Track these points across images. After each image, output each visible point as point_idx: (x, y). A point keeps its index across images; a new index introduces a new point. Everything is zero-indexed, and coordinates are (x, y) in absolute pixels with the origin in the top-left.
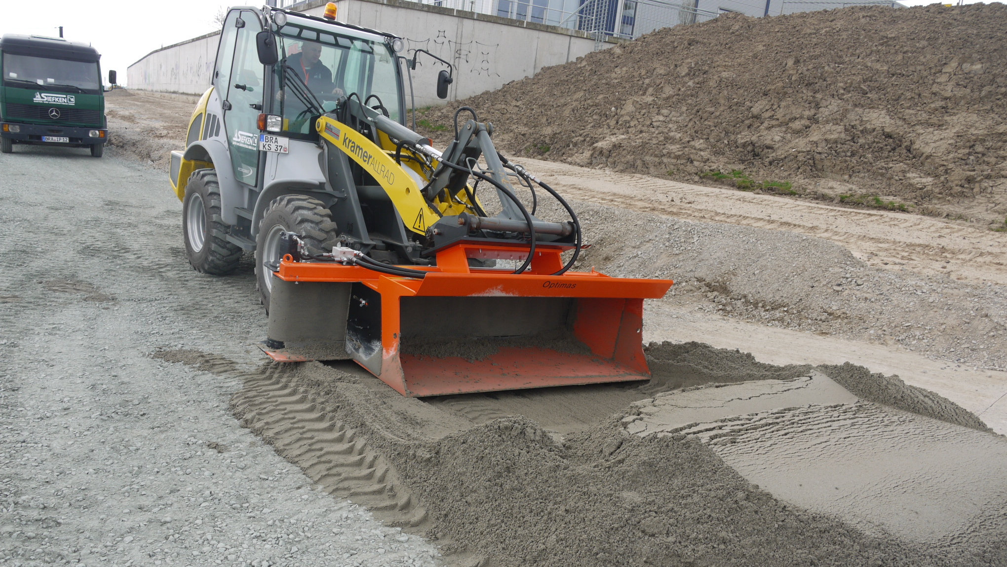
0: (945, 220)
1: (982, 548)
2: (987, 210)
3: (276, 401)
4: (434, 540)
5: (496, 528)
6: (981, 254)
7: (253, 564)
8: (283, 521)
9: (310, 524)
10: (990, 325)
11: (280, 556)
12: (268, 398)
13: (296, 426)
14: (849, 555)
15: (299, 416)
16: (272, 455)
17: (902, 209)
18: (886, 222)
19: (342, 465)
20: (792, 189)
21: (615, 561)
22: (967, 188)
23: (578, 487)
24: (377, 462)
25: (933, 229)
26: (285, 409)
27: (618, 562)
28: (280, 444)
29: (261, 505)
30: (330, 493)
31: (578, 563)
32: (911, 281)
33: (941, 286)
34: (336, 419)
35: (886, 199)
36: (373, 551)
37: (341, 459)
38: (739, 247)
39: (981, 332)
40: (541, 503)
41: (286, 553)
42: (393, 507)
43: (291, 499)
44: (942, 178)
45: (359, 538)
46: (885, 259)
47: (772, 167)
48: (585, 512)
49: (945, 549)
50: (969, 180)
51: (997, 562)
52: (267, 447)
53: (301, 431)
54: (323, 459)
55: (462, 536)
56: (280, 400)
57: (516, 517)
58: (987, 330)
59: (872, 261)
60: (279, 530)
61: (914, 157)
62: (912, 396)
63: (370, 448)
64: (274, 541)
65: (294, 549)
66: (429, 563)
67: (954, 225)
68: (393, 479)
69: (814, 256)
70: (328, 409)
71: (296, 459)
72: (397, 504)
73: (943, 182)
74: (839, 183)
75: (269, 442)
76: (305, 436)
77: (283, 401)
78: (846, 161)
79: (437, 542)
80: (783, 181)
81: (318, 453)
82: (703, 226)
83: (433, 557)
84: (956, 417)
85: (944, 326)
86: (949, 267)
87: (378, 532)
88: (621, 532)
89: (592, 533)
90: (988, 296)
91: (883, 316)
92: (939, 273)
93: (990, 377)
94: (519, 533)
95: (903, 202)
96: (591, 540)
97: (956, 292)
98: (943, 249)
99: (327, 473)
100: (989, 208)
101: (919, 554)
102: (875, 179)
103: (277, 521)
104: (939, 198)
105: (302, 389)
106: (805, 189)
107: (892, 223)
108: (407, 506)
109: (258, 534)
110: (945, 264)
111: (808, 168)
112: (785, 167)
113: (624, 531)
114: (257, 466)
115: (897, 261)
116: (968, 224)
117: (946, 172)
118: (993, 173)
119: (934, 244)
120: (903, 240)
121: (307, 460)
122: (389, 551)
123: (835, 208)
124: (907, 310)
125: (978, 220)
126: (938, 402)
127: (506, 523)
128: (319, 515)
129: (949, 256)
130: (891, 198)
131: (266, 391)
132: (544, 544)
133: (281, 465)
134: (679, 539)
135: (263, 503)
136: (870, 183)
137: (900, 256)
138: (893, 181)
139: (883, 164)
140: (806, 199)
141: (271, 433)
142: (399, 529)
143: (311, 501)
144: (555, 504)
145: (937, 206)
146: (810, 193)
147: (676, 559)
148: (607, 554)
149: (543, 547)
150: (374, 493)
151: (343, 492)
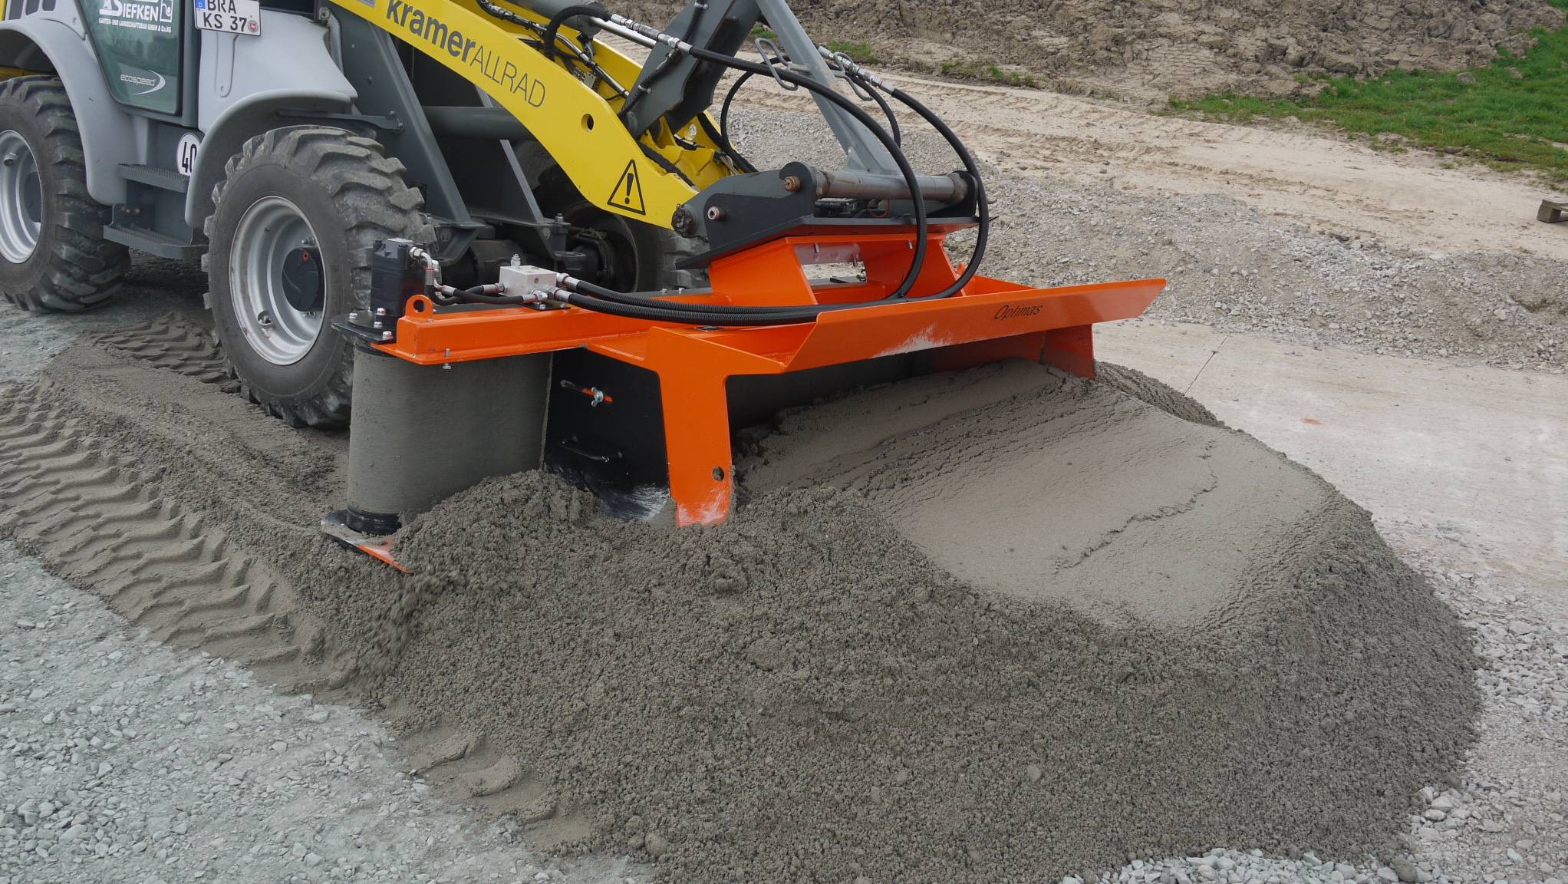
0: (1090, 99)
1: (1262, 623)
2: (1143, 85)
3: (38, 467)
4: (377, 711)
5: (492, 678)
6: (1148, 151)
7: (21, 811)
8: (74, 710)
9: (131, 711)
10: (1175, 257)
11: (76, 786)
12: (20, 463)
13: (82, 513)
14: (1083, 662)
15: (86, 494)
16: (38, 576)
17: (1030, 85)
18: (1011, 104)
19: (184, 583)
20: (872, 54)
21: (712, 717)
22: (1114, 52)
23: (633, 590)
24: (251, 572)
25: (1076, 113)
26: (57, 482)
27: (716, 718)
28: (52, 553)
29: (26, 683)
30: (165, 642)
31: (648, 728)
32: (1064, 195)
33: (1104, 200)
34: (161, 494)
35: (1008, 69)
36: (263, 749)
37: (180, 572)
38: (810, 149)
39: (1165, 267)
40: (568, 624)
41: (87, 778)
42: (291, 656)
43: (86, 662)
44: (1081, 38)
45: (233, 726)
46: (1022, 161)
47: (841, 21)
48: (649, 634)
49: (1215, 632)
50: (1118, 41)
51: (1286, 643)
52: (26, 562)
53: (94, 523)
54: (144, 575)
55: (431, 699)
56: (45, 464)
57: (527, 655)
58: (1172, 264)
59: (1003, 166)
60: (68, 731)
61: (1040, 7)
62: (1109, 378)
63: (235, 546)
64: (60, 757)
65: (105, 767)
66: (374, 758)
67: (1103, 106)
68: (285, 600)
69: (922, 160)
70: (144, 475)
71: (89, 581)
72: (298, 650)
73: (1082, 44)
74: (938, 45)
75: (31, 550)
76: (102, 532)
77: (51, 465)
78: (946, 12)
79: (382, 714)
80: (857, 43)
81: (134, 564)
82: (752, 116)
83: (380, 746)
84: (1173, 407)
85: (1114, 261)
86: (1111, 171)
87: (268, 708)
88: (716, 665)
89: (666, 672)
90: (1169, 214)
91: (1028, 249)
92: (1097, 180)
93: (1184, 333)
94: (535, 683)
95: (1030, 73)
96: (667, 685)
97: (1125, 208)
98: (1097, 144)
99: (153, 602)
100: (1146, 81)
101: (1182, 646)
102: (989, 39)
103: (63, 714)
104: (1079, 68)
105: (87, 441)
106: (890, 55)
107: (1020, 105)
108: (319, 650)
109: (26, 746)
110: (1104, 167)
111: (893, 23)
112: (859, 21)
113: (721, 663)
114: (10, 603)
115: (1039, 163)
116: (1121, 105)
117: (1085, 29)
118: (1148, 31)
119: (1083, 137)
120: (1040, 130)
121: (112, 581)
122: (294, 746)
123: (937, 84)
124: (1062, 238)
125: (1133, 99)
126: (1145, 386)
127: (509, 668)
128: (147, 689)
129: (1105, 154)
130: (1013, 68)
131: (13, 448)
132: (583, 699)
133: (60, 596)
134: (815, 672)
135: (28, 678)
136: (982, 46)
137: (1041, 157)
138: (1014, 42)
139: (998, 16)
140: (894, 69)
141: (31, 533)
142: (308, 697)
143: (128, 663)
144: (594, 623)
145: (1078, 79)
146: (898, 61)
147: (813, 708)
148: (698, 708)
149: (582, 705)
150: (251, 631)
151: (190, 637)
